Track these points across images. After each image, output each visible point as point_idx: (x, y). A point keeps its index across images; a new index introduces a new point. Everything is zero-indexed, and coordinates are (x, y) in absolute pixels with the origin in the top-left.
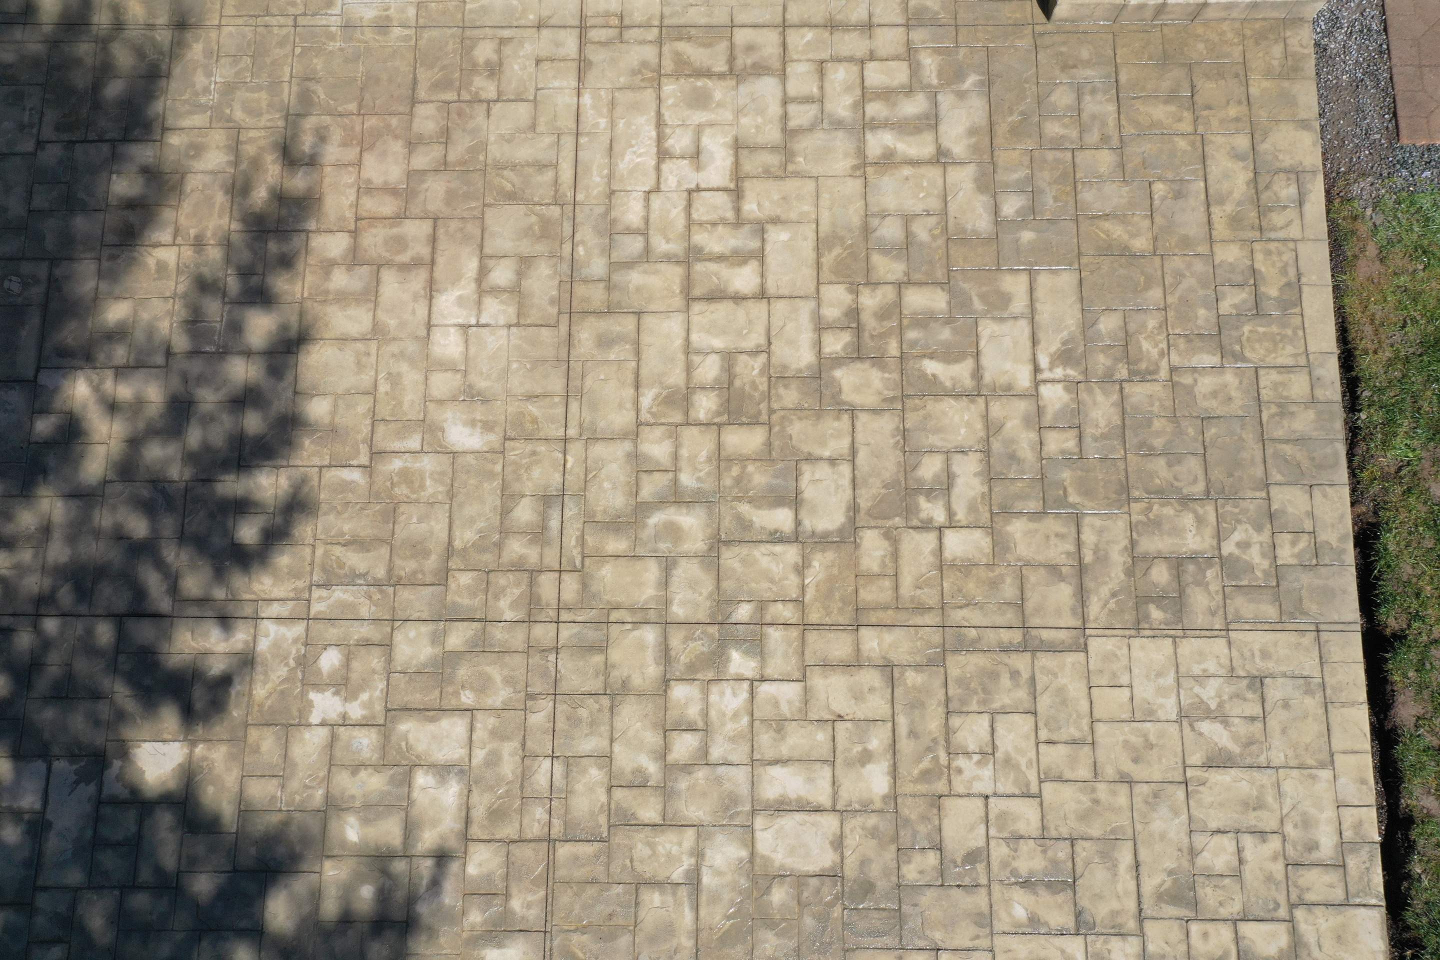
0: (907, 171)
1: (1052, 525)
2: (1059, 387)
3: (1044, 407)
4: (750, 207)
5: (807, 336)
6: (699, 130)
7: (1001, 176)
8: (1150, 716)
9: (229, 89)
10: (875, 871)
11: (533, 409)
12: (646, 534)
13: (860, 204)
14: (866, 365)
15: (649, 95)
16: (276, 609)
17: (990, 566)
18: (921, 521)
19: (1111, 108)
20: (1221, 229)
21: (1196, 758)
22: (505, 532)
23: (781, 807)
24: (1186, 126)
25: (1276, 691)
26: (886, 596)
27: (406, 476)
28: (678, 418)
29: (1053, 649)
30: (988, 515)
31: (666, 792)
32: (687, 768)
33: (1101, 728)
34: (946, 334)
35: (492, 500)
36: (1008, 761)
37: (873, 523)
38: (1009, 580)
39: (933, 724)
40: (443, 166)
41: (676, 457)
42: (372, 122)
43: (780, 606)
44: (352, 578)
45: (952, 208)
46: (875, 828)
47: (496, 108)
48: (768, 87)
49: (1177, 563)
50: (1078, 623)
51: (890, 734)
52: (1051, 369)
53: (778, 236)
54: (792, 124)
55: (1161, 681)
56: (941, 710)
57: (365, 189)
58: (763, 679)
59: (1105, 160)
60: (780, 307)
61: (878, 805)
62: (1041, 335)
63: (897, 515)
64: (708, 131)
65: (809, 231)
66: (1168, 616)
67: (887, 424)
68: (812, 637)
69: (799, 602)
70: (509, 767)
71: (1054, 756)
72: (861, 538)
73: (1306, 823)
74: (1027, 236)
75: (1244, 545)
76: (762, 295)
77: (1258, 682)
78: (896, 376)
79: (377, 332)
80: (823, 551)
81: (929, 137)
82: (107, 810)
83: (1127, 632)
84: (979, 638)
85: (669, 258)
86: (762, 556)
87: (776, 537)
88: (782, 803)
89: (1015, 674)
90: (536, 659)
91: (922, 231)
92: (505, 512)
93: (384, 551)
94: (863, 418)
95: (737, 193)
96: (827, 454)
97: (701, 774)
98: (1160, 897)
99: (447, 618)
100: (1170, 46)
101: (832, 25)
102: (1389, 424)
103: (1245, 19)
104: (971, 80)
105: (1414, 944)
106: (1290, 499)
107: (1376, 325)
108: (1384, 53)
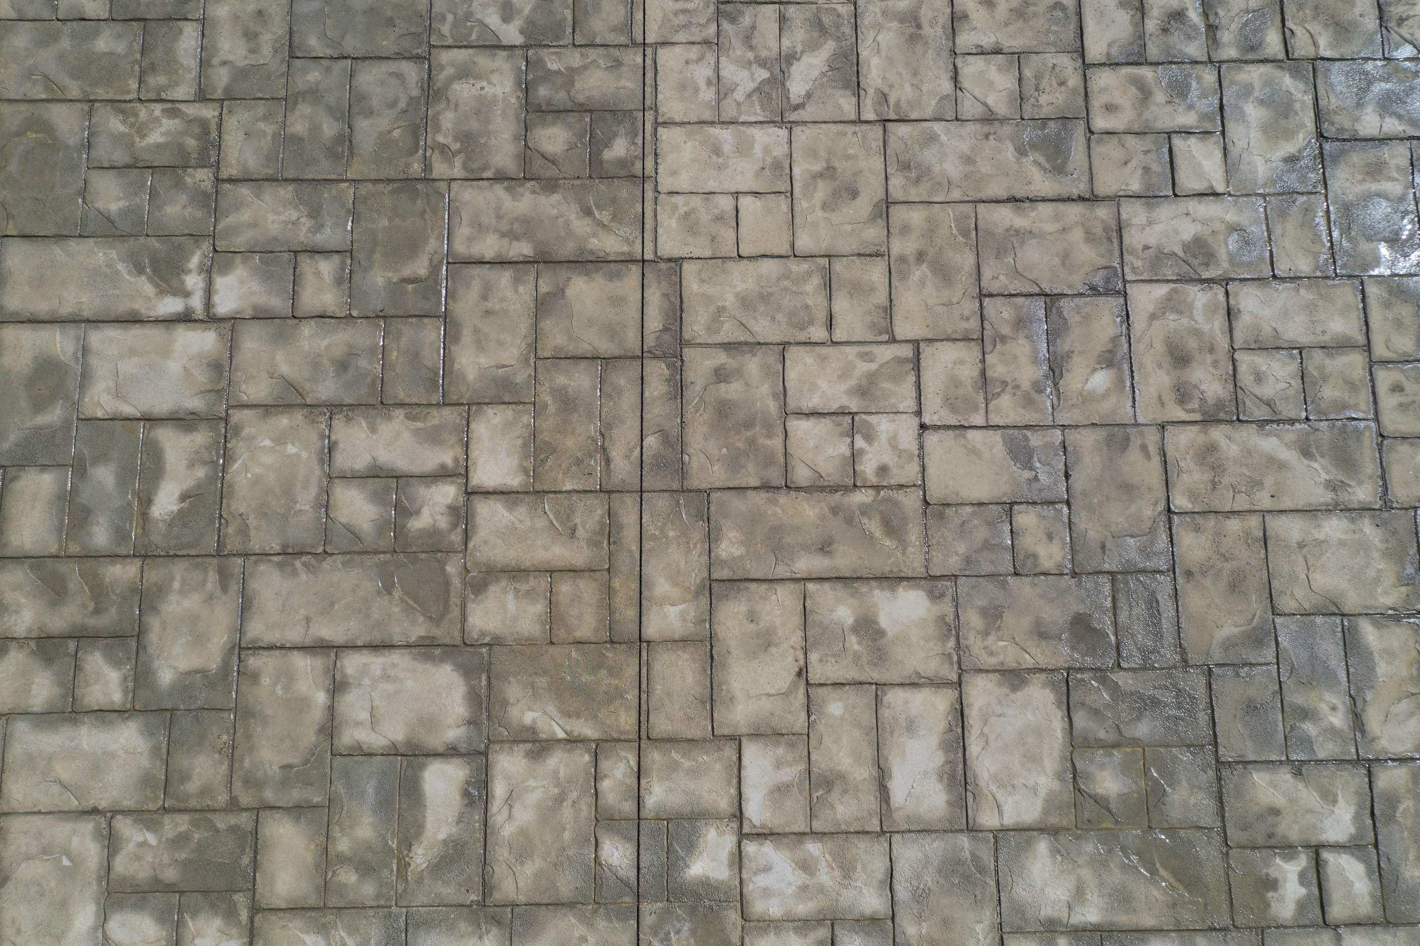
1: (467, 305)
2: (220, 282)
3: (255, 308)
8: (783, 168)
10: (1054, 615)
14: (154, 623)
17: (538, 409)
18: (455, 525)
23: (959, 781)
26: (587, 590)
29: (676, 313)
30: (446, 411)
33: (804, 243)
37: (455, 612)
38: (561, 380)
39: (807, 512)
43: (605, 785)
46: (984, 612)
49: (536, 112)
50: (635, 269)
51: (827, 586)
52: (187, 294)
55: (727, 148)
56: (783, 499)
58: (739, 815)
61: (947, 607)
62: (123, 307)
63: (443, 569)
66: (622, 130)
68: (661, 725)
69: (598, 749)
71: (851, 318)
72: (483, 634)
75: (507, 11)
78: (179, 571)
80: (505, 704)
83: (649, 195)
84: (662, 432)
86: (512, 820)
87: (479, 793)
88: (952, 777)
89: (720, 375)
94: (256, 629)
96: (321, 698)
97: (909, 930)
98: (1059, 169)
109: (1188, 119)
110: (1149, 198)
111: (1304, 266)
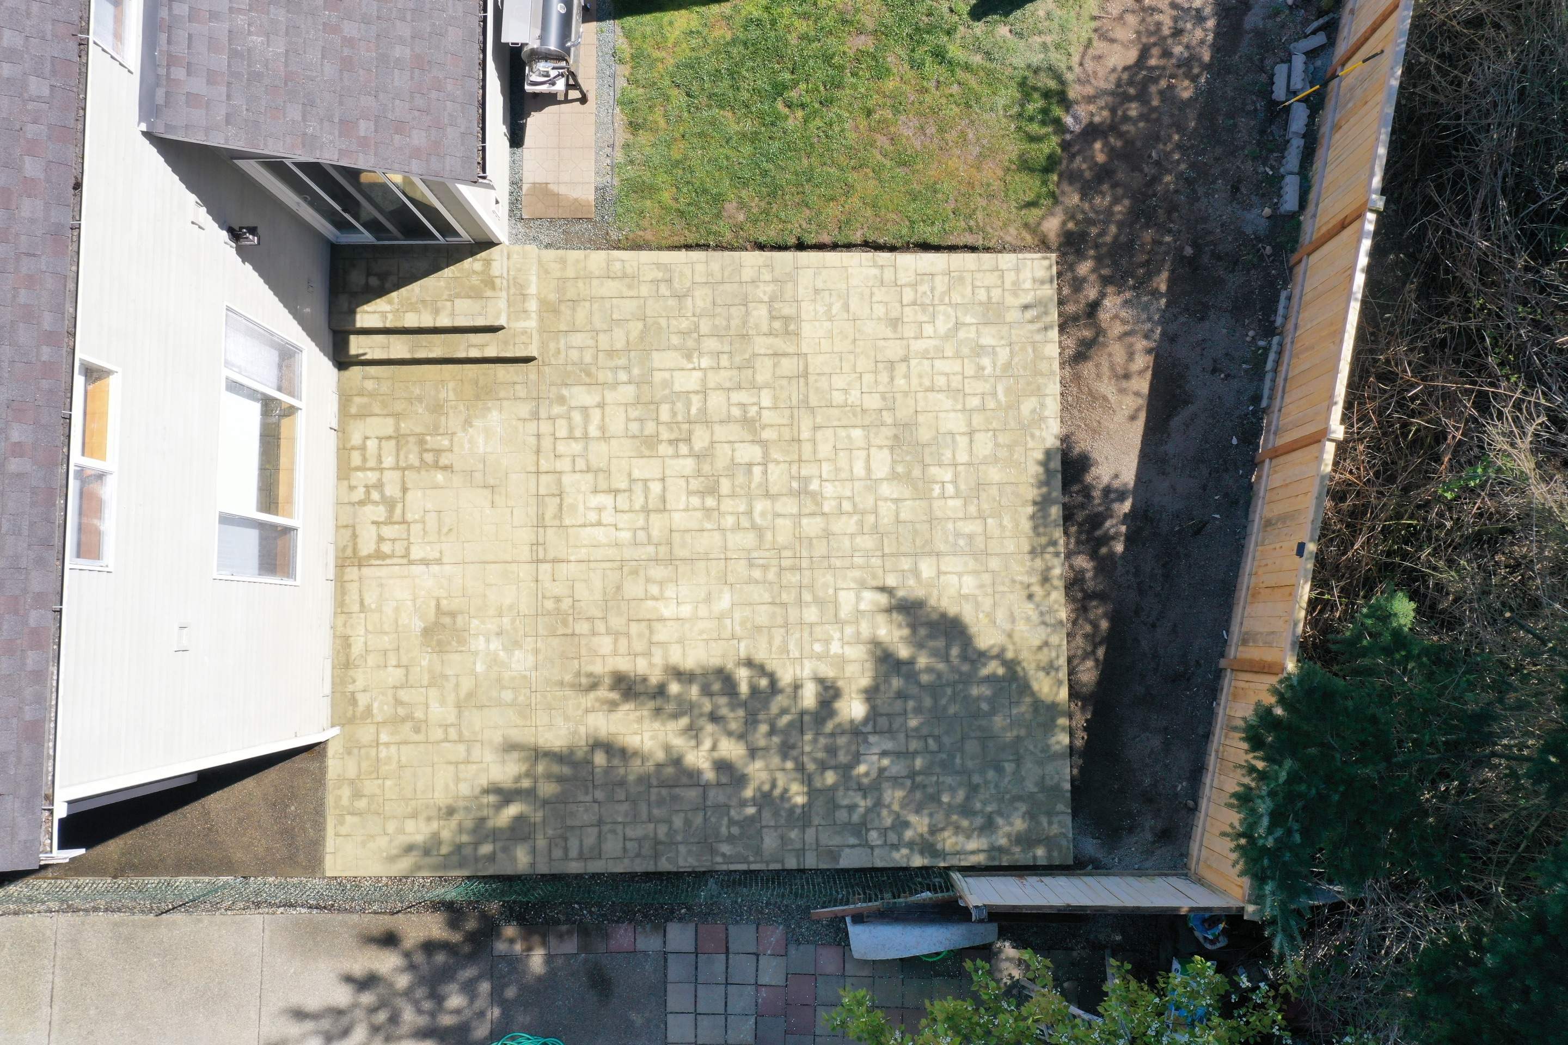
0: (607, 420)
1: (758, 365)
2: (701, 360)
3: (710, 366)
4: (623, 485)
5: (681, 461)
6: (587, 509)
7: (610, 381)
8: (830, 332)
9: (567, 718)
10: (890, 434)
11: (713, 573)
12: (764, 525)
13: (622, 440)
14: (693, 437)
15: (570, 530)
16: (796, 671)
17: (775, 389)
18: (758, 415)
19: (578, 335)
20: (631, 294)
21: (846, 316)
22: (764, 582)
23: (868, 469)
24: (587, 304)
25: (820, 285)
27: (743, 623)
28: (716, 513)
29: (806, 366)
30: (754, 390)
31: (863, 513)
32: (855, 505)
33: (835, 350)
34: (679, 406)
35: (752, 587)
36: (849, 384)
37: (758, 434)
38: (780, 382)
39: (835, 412)
40: (604, 618)
41: (732, 514)
42: (583, 652)
43: (792, 471)
44: (785, 643)
45: (624, 401)
46: (874, 434)
47: (576, 598)
48: (567, 479)
49: (773, 318)
50: (796, 356)
51: (840, 428)
52: (694, 363)
53: (636, 474)
54: (585, 468)
55: (817, 327)
56: (830, 409)
57: (615, 653)
58: (821, 477)
59: (602, 337)
60: (668, 472)
61: (866, 432)
62: (680, 366)
63: (755, 425)
64: (588, 505)
65: (634, 461)
66: (793, 323)
67: (717, 428)
68: (804, 458)
69: (790, 463)
70: (857, 574)
71: (846, 367)
72: (765, 439)
73: (867, 278)
74: (636, 371)
75: (765, 293)
76: (663, 480)
77: (817, 291)
78: (697, 425)
79: (681, 641)
80: (770, 454)
81: (591, 411)
82: (878, 729)
83: (799, 338)
84: (803, 394)
85: (647, 521)
86: (772, 478)
87: (765, 472)
88: (866, 469)
89: (816, 381)
90: (815, 566)
91: (634, 414)
92: (757, 582)
93: (773, 630)
94: (715, 438)
95: (616, 492)
96: (730, 453)
97: (857, 499)
98: (895, 331)
99: (800, 602)
100: (549, 309)
101: (538, 452)
102: (715, 234)
103: (538, 277)
104: (565, 392)
105: (908, 243)
106: (747, 274)
107: (673, 234)
108: (552, 220)
109: (925, 319)
110: (916, 338)
111: (950, 354)
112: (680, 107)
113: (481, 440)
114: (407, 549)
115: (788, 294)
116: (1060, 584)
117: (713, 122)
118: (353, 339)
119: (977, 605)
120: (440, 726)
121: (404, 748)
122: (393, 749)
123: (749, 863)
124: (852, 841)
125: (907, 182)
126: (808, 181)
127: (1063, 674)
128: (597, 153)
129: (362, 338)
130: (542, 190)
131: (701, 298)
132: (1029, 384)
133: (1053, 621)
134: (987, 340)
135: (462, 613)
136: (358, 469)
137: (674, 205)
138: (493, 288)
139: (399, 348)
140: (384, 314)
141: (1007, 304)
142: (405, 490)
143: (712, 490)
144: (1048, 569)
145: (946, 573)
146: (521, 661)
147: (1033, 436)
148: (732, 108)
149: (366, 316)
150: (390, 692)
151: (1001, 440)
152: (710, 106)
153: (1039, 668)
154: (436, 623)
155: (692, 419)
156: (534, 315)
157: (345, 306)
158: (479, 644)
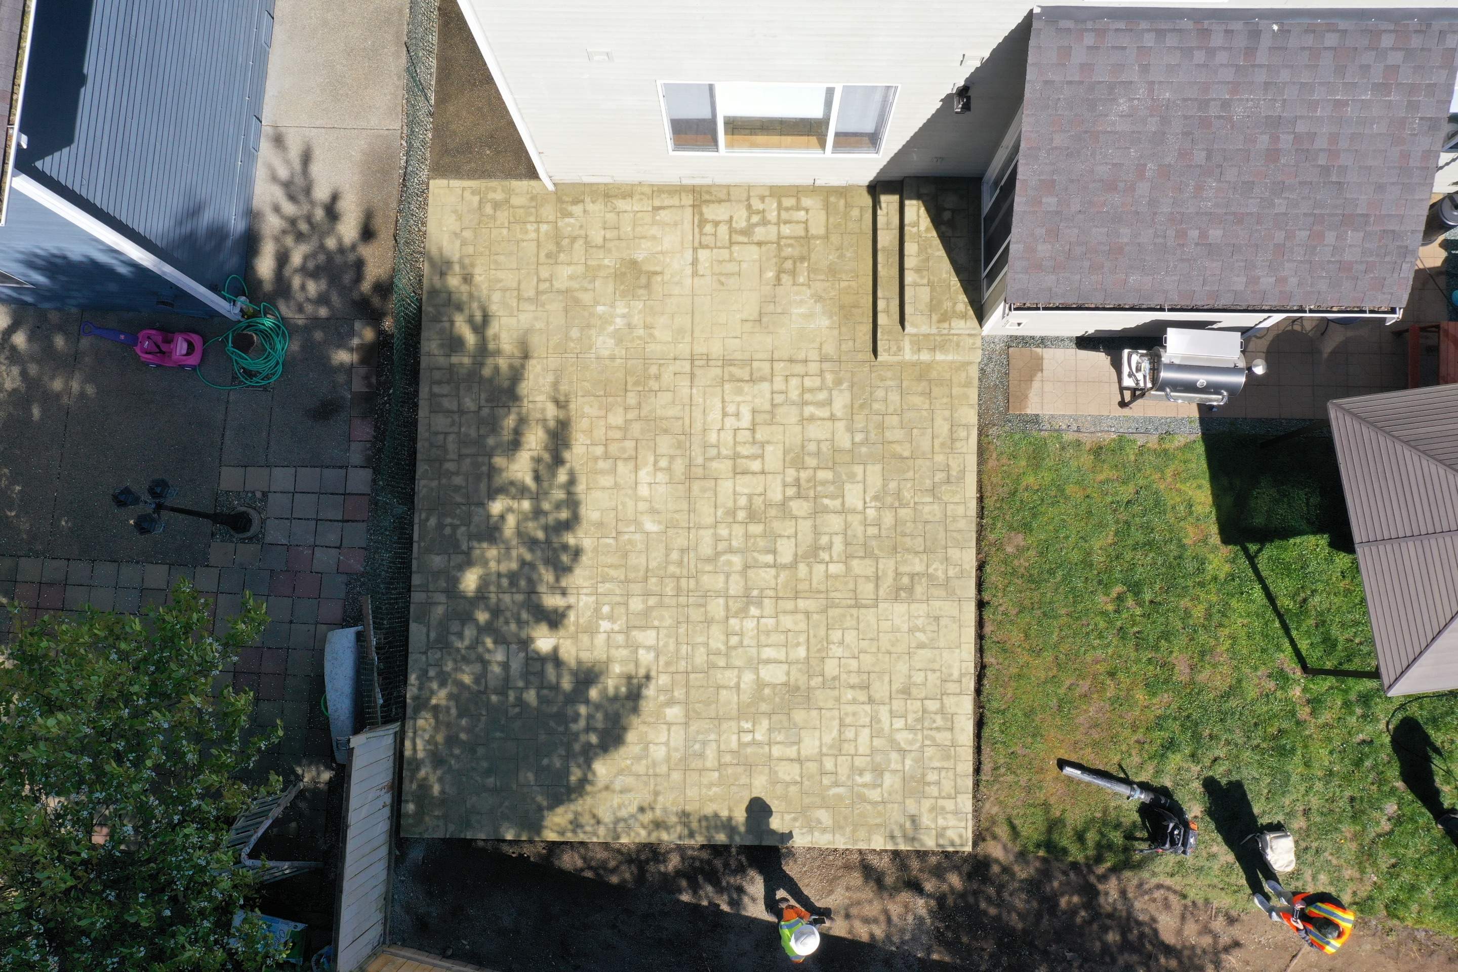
0: (819, 422)
1: (868, 561)
2: (873, 510)
3: (867, 517)
4: (758, 436)
5: (779, 489)
6: (739, 404)
7: (855, 425)
8: (898, 631)
10: (800, 683)
11: (677, 516)
12: (719, 564)
13: (800, 436)
14: (801, 500)
15: (719, 389)
16: (585, 591)
17: (845, 576)
18: (820, 560)
19: (899, 398)
20: (937, 448)
21: (913, 645)
22: (668, 563)
23: (768, 662)
24: (927, 406)
25: (943, 622)
26: (807, 587)
27: (630, 542)
28: (731, 520)
29: (866, 607)
30: (845, 558)
31: (727, 655)
32: (735, 648)
33: (881, 635)
34: (832, 488)
35: (663, 551)
36: (848, 646)
37: (803, 561)
38: (851, 582)
39: (822, 633)
40: (639, 418)
41: (730, 535)
42: (610, 399)
43: (768, 590)
44: (612, 580)
45: (836, 438)
46: (801, 669)
47: (659, 394)
48: (766, 386)
49: (912, 576)
50: (875, 598)
51: (807, 636)
52: (870, 503)
53: (769, 448)
54: (775, 402)
55: (903, 618)
56: (825, 628)
57: (609, 427)
58: (762, 617)
59: (895, 420)
60: (770, 477)
61: (802, 661)
62: (867, 489)
63: (812, 558)
64: (742, 405)
65: (781, 446)
66: (907, 595)
67: (809, 523)
68: (780, 601)
69: (775, 589)
70: (672, 647)
71: (864, 644)
72: (798, 566)
73: (950, 667)
74: (864, 450)
75: (936, 570)
76: (763, 472)
77: (937, 619)
78: (812, 505)
79: (616, 486)
80: (784, 571)
81: (827, 408)
82: (530, 662)
83: (892, 601)
84: (840, 603)
85: (727, 457)
86: (762, 572)
87: (767, 566)
88: (768, 660)
89: (852, 615)
90: (680, 609)
91: (824, 447)
92: (667, 555)
93: (623, 569)
94: (800, 521)
95: (753, 430)
96: (786, 534)
97: (740, 650)
98: (898, 692)
99: (647, 594)
100: (923, 372)
101: (791, 361)
102: (994, 524)
103: (952, 362)
104: (845, 385)
105: (983, 707)
106: (954, 553)
107: (994, 486)
108: (1007, 374)
109: (909, 722)
110: (891, 712)
111: (875, 744)
112: (1116, 493)
113: (802, 310)
114: (707, 247)
115: (935, 592)
116: (653, 838)
117: (1101, 525)
118: (896, 198)
119: (638, 759)
120: (551, 276)
121: (534, 244)
122: (533, 235)
123: (418, 542)
124: (433, 635)
125: (1043, 708)
126: (1045, 614)
127: (569, 837)
128: (1071, 416)
129: (896, 206)
130: (1037, 366)
131: (931, 510)
132: (845, 818)
133: (619, 830)
134: (888, 780)
135: (650, 294)
136: (780, 204)
137: (1021, 488)
138: (939, 321)
139: (887, 238)
140: (917, 224)
141: (923, 801)
142: (759, 244)
143: (752, 516)
144: (667, 828)
145: (669, 730)
146: (604, 344)
147: (795, 819)
148: (1115, 544)
149: (915, 208)
150: (582, 232)
151: (793, 789)
152: (1117, 522)
153: (577, 814)
154: (640, 272)
155: (819, 500)
156: (915, 357)
157: (924, 191)
158: (621, 309)
